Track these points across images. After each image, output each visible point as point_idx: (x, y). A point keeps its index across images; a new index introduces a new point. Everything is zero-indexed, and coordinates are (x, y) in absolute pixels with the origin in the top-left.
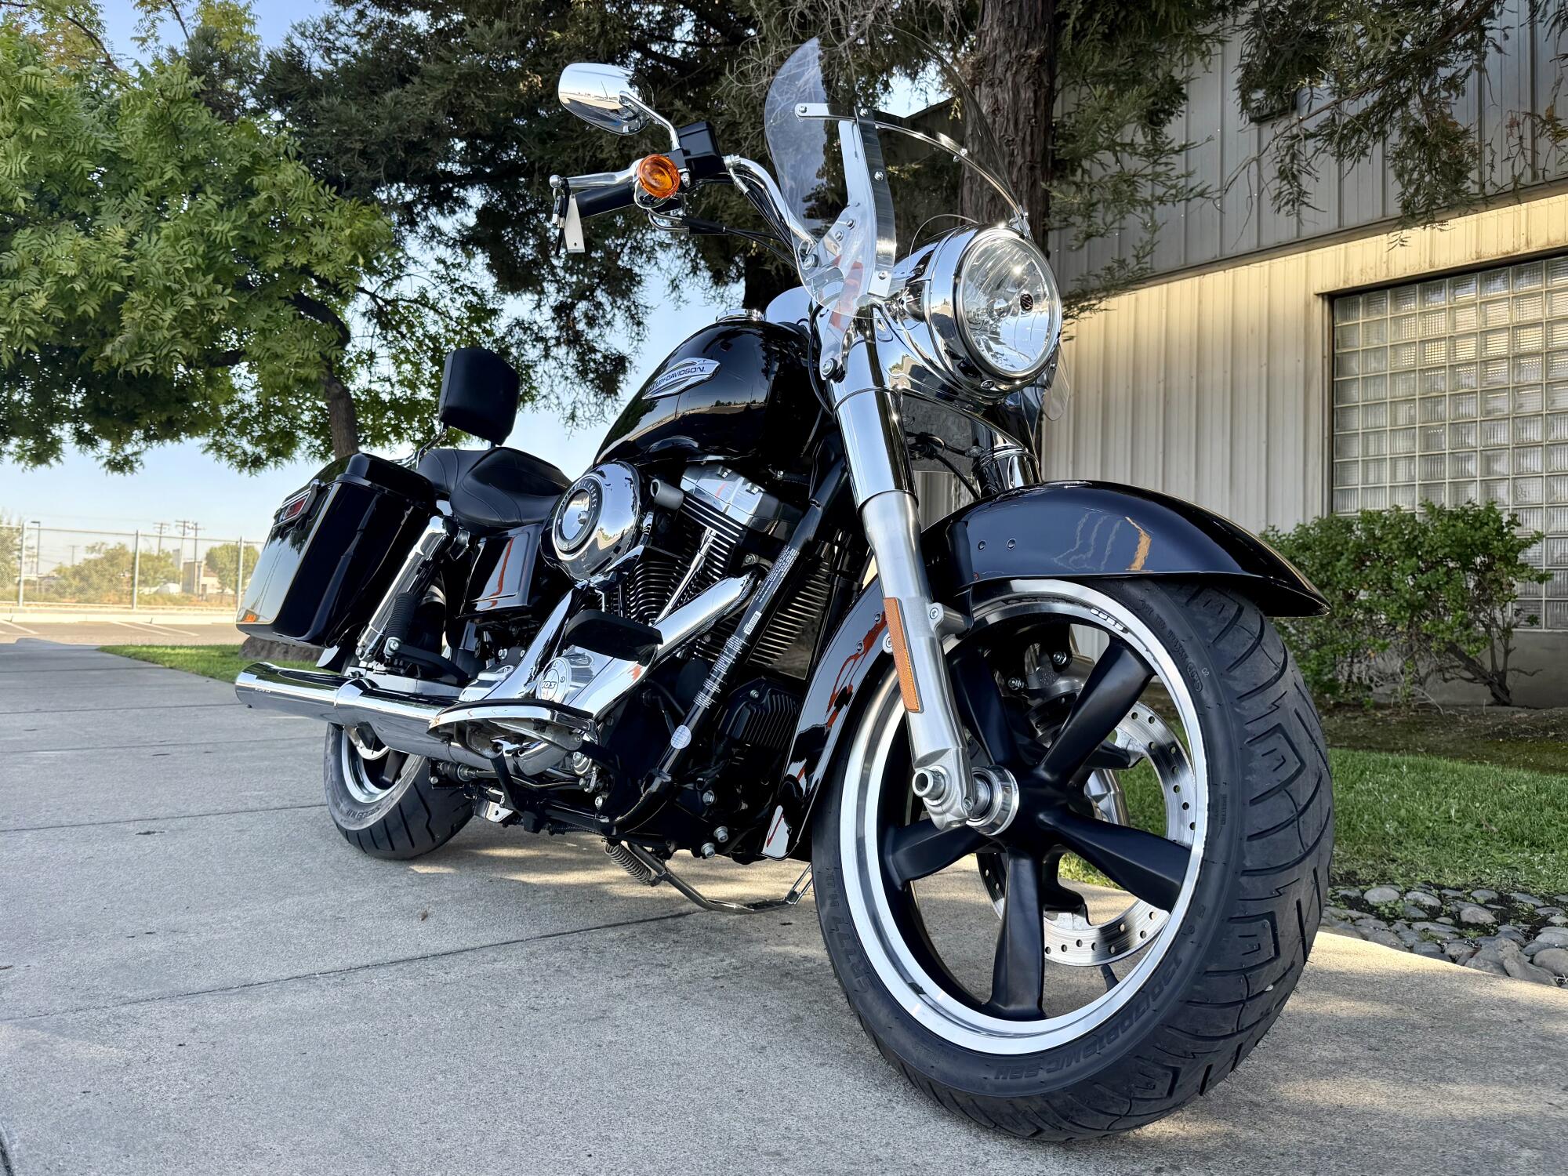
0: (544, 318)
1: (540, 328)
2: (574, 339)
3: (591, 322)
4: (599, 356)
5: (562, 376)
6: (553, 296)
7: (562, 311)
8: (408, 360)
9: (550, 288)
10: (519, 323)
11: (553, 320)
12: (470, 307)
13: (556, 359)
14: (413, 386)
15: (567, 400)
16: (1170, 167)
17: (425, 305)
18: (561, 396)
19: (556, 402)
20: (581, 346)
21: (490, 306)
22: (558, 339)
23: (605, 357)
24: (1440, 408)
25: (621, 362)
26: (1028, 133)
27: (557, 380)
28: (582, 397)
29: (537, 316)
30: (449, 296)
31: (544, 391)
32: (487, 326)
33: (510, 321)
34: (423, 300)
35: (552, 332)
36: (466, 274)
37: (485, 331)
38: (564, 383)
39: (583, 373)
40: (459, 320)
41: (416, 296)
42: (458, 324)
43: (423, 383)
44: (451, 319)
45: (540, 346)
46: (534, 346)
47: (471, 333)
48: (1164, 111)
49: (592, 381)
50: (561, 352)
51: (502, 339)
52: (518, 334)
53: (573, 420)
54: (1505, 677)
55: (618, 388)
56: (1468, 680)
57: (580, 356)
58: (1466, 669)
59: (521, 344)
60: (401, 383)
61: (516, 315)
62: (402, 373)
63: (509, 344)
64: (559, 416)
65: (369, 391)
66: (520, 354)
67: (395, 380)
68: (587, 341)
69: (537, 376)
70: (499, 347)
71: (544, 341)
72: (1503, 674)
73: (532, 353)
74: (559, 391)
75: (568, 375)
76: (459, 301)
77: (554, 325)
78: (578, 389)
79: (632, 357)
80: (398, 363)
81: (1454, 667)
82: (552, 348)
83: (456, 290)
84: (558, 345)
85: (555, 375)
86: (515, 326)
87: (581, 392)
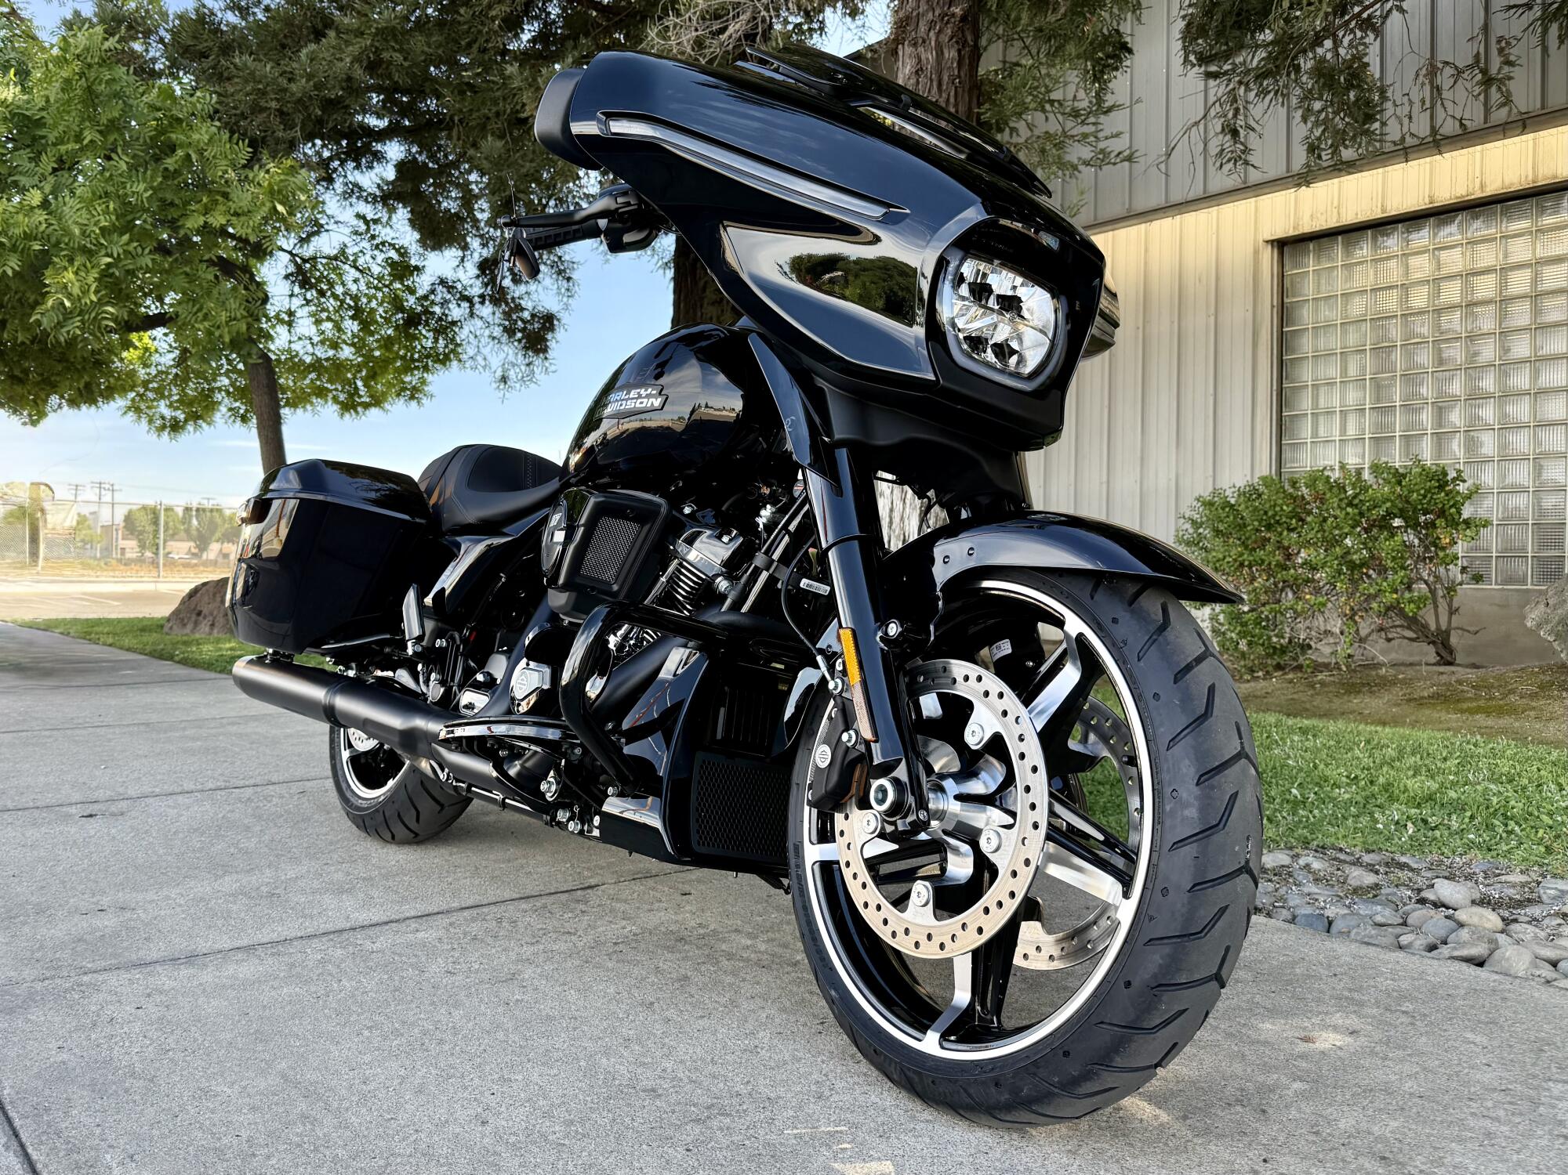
0: (468, 277)
1: (464, 286)
2: (498, 297)
4: (526, 315)
5: (490, 336)
6: (478, 251)
7: (487, 267)
8: (329, 319)
9: (475, 243)
10: (443, 282)
11: (478, 277)
12: (392, 264)
13: (481, 318)
14: (335, 346)
15: (496, 362)
16: (1098, 127)
17: (345, 262)
18: (489, 357)
19: (483, 363)
20: (507, 304)
21: (412, 263)
22: (482, 296)
23: (533, 316)
24: (1392, 359)
25: (548, 321)
27: (482, 341)
28: (511, 358)
29: (461, 274)
30: (370, 252)
31: (471, 351)
32: (410, 283)
33: (433, 279)
34: (342, 256)
35: (476, 290)
36: (387, 230)
37: (407, 288)
38: (492, 343)
39: (510, 331)
40: (381, 277)
41: (336, 252)
42: (380, 281)
43: (345, 342)
44: (372, 276)
45: (465, 305)
46: (459, 305)
47: (393, 290)
49: (519, 341)
50: (486, 310)
51: (425, 297)
52: (441, 293)
53: (505, 382)
54: (1449, 635)
55: (547, 346)
56: (1411, 639)
57: (507, 315)
58: (1409, 628)
59: (444, 303)
60: (322, 342)
61: (439, 273)
62: (323, 332)
63: (433, 303)
64: (487, 376)
65: (289, 351)
66: (443, 314)
67: (316, 339)
68: (513, 299)
69: (463, 334)
70: (422, 306)
71: (469, 299)
72: (1447, 633)
73: (456, 312)
74: (486, 351)
75: (495, 334)
76: (380, 257)
77: (478, 283)
78: (506, 349)
79: (561, 315)
80: (318, 322)
81: (1396, 627)
82: (477, 306)
83: (377, 247)
84: (482, 303)
85: (482, 335)
86: (438, 284)
87: (511, 352)
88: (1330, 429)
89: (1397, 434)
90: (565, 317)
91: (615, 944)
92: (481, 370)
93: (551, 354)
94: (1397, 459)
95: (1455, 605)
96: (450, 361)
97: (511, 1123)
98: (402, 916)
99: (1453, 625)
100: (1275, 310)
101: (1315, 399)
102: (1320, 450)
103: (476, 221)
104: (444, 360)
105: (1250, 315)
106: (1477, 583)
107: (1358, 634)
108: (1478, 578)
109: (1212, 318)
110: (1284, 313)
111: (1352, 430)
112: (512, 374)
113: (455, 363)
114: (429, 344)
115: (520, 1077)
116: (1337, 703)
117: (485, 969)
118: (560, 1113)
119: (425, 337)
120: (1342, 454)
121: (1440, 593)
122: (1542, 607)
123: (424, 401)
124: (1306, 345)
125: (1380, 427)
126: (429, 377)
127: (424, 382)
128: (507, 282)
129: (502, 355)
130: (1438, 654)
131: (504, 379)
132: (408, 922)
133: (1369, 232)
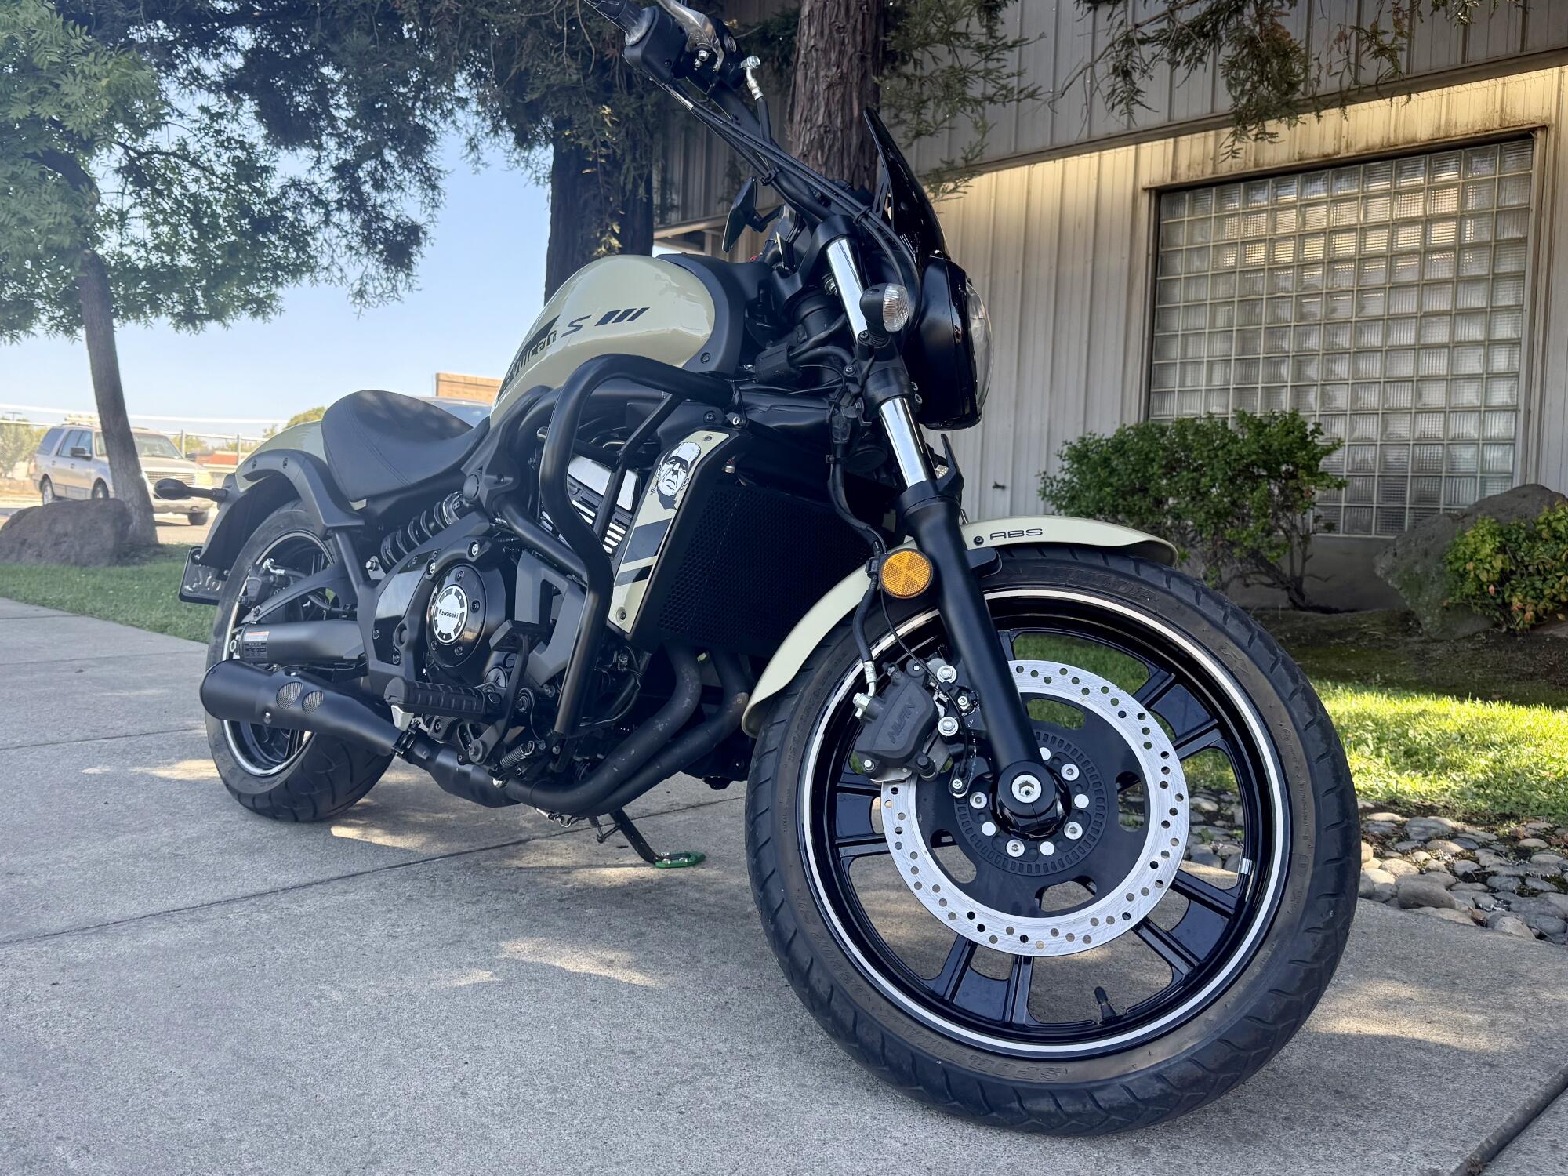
0: (324, 180)
1: (320, 191)
2: (356, 204)
3: (379, 186)
4: (388, 224)
5: (347, 246)
6: (334, 152)
7: (345, 170)
8: (165, 222)
9: (330, 143)
10: (295, 184)
11: (334, 181)
12: (236, 162)
13: (338, 226)
14: (171, 251)
15: (354, 274)
16: (1002, 63)
17: (185, 158)
18: (345, 269)
19: (339, 275)
20: (367, 212)
21: (262, 162)
22: (339, 202)
23: (396, 226)
24: (1257, 312)
25: (412, 234)
26: (860, 20)
27: (338, 250)
28: (371, 271)
29: (315, 177)
30: (213, 149)
31: (324, 262)
32: (258, 185)
33: (283, 181)
34: (182, 152)
35: (333, 195)
36: (235, 125)
37: (255, 190)
38: (349, 253)
39: (369, 242)
40: (225, 178)
41: (175, 148)
42: (223, 181)
43: (182, 247)
44: (214, 174)
45: (320, 210)
46: (313, 210)
47: (239, 191)
49: (381, 253)
50: (344, 218)
51: (275, 201)
52: (293, 196)
53: (362, 297)
54: (1301, 583)
55: (411, 261)
56: (1268, 585)
57: (366, 225)
58: (1267, 574)
59: (296, 207)
60: (156, 247)
61: (291, 174)
62: (158, 236)
63: (285, 208)
64: (345, 291)
65: (121, 255)
66: (296, 219)
67: (151, 244)
68: (374, 206)
69: (314, 246)
70: (272, 210)
71: (325, 205)
72: (1300, 580)
73: (310, 219)
74: (342, 262)
75: (353, 244)
76: (226, 156)
77: (335, 187)
78: (365, 261)
79: (427, 228)
80: (153, 224)
81: (1255, 573)
82: (334, 212)
83: (222, 145)
84: (339, 209)
85: (338, 244)
86: (290, 186)
87: (370, 265)
88: (1198, 378)
89: (1260, 385)
90: (430, 229)
91: (561, 901)
92: (338, 283)
93: (416, 270)
94: (1258, 408)
95: (1308, 554)
96: (302, 273)
97: (492, 1094)
98: (325, 877)
99: (1307, 571)
100: (1150, 258)
101: (1185, 349)
102: (1186, 399)
103: (333, 119)
104: (296, 271)
105: (1126, 261)
106: (1329, 532)
107: (1220, 580)
108: (1330, 527)
109: (1090, 265)
110: (1159, 261)
111: (1217, 381)
112: (370, 288)
113: (306, 276)
114: (279, 253)
115: (491, 1045)
117: (429, 932)
118: (541, 1081)
119: (274, 245)
120: (1207, 404)
121: (1296, 540)
122: (1390, 556)
123: (272, 315)
124: (1178, 294)
125: (1245, 378)
126: (279, 291)
127: (272, 296)
128: (367, 188)
129: (360, 269)
130: (1291, 599)
131: (361, 294)
132: (333, 883)
133: (1242, 185)
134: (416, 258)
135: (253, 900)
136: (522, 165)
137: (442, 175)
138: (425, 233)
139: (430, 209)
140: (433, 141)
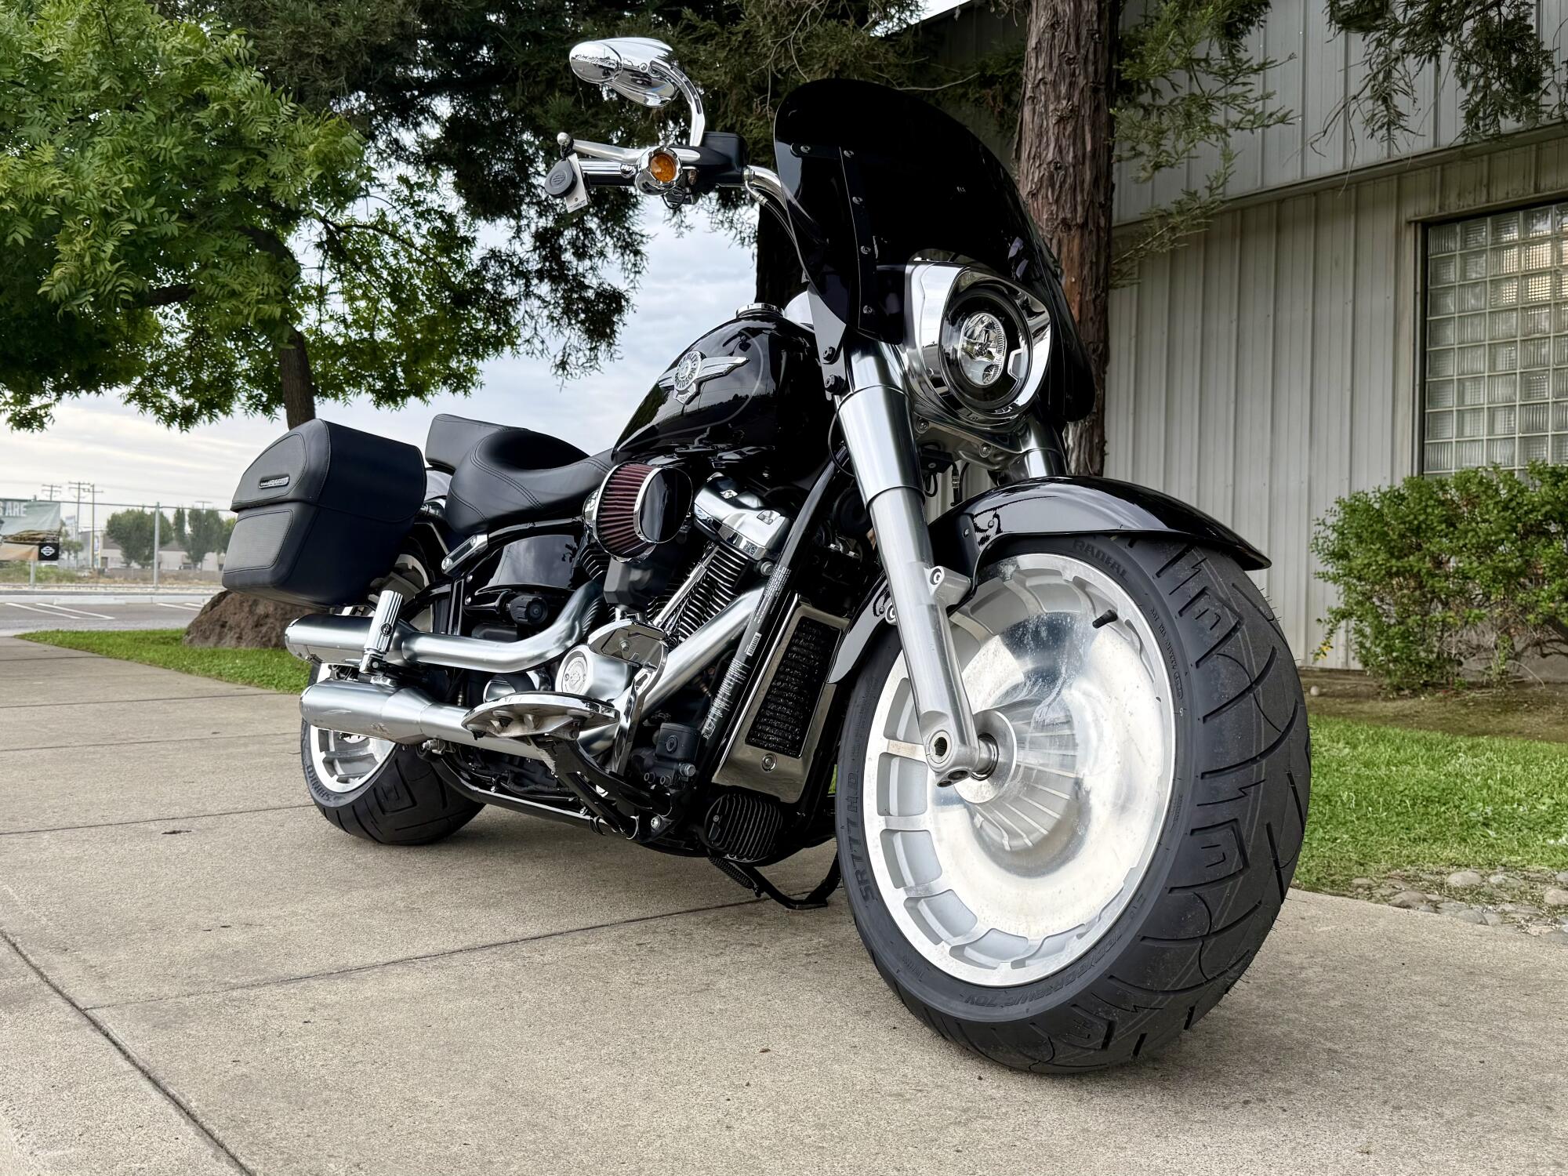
0: (524, 250)
1: (521, 262)
2: (558, 273)
3: (581, 254)
4: (590, 294)
5: (548, 317)
6: (535, 220)
7: (545, 238)
9: (530, 212)
10: (495, 255)
11: (535, 250)
12: (438, 235)
13: (539, 296)
15: (555, 346)
16: (1247, 88)
17: (384, 231)
18: (547, 340)
19: (539, 346)
20: (568, 282)
21: (461, 234)
22: (540, 272)
23: (598, 295)
24: (1544, 351)
25: (614, 301)
26: (1091, 50)
27: (540, 322)
28: (574, 341)
29: (516, 246)
30: (413, 221)
31: (526, 333)
32: (458, 257)
33: (484, 253)
34: (382, 225)
35: (533, 264)
36: (434, 196)
37: (455, 262)
38: (551, 324)
39: (571, 312)
40: (424, 249)
41: (374, 220)
42: (423, 254)
44: (415, 248)
45: (521, 281)
46: (514, 282)
47: (439, 265)
48: (1241, 20)
49: (583, 322)
50: (544, 288)
51: (476, 273)
52: (494, 268)
53: (564, 369)
55: (613, 330)
57: (567, 295)
59: (497, 280)
60: (355, 322)
61: (491, 245)
62: (357, 311)
63: (485, 280)
65: (320, 331)
66: (497, 291)
67: (350, 319)
68: (575, 275)
69: (517, 316)
70: (472, 282)
71: (525, 275)
73: (511, 290)
74: (543, 333)
75: (555, 315)
77: (535, 257)
78: (566, 331)
79: (629, 295)
80: (352, 299)
81: (1551, 641)
82: (535, 281)
83: (421, 216)
84: (541, 280)
85: (540, 315)
86: (490, 258)
87: (574, 336)
88: (1477, 427)
89: (1549, 433)
90: (633, 296)
92: (538, 355)
93: (619, 338)
94: (1549, 458)
96: (503, 345)
100: (1418, 297)
101: (1462, 395)
102: (1466, 451)
104: (496, 344)
105: (1391, 302)
107: (1513, 649)
109: (1350, 307)
110: (1428, 300)
111: (1500, 430)
112: (572, 359)
113: (508, 348)
114: (480, 325)
116: (1494, 722)
119: (474, 317)
120: (1490, 455)
123: (472, 390)
124: (1451, 336)
125: (1532, 426)
126: (478, 364)
127: (472, 370)
128: (568, 256)
129: (562, 340)
131: (563, 365)
133: (1521, 214)
134: (619, 328)
135: (494, 949)
136: (726, 225)
137: (644, 239)
138: (627, 300)
139: (632, 276)
140: (635, 205)
